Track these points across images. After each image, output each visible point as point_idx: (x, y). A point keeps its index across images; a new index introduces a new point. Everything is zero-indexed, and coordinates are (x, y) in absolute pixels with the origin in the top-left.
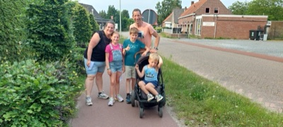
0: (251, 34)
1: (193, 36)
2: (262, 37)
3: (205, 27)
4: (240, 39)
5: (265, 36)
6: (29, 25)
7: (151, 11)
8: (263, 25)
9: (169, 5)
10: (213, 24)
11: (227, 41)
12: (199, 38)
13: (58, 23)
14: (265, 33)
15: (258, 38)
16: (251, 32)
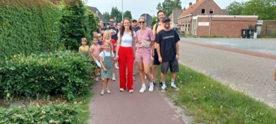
0: (242, 33)
1: (190, 35)
2: (253, 35)
3: (201, 26)
4: (233, 37)
5: (255, 35)
6: (63, 29)
7: (147, 15)
8: (253, 24)
9: (169, 5)
10: (207, 24)
11: (220, 39)
12: (194, 36)
13: (81, 27)
14: (256, 32)
15: (249, 37)
16: (242, 30)
